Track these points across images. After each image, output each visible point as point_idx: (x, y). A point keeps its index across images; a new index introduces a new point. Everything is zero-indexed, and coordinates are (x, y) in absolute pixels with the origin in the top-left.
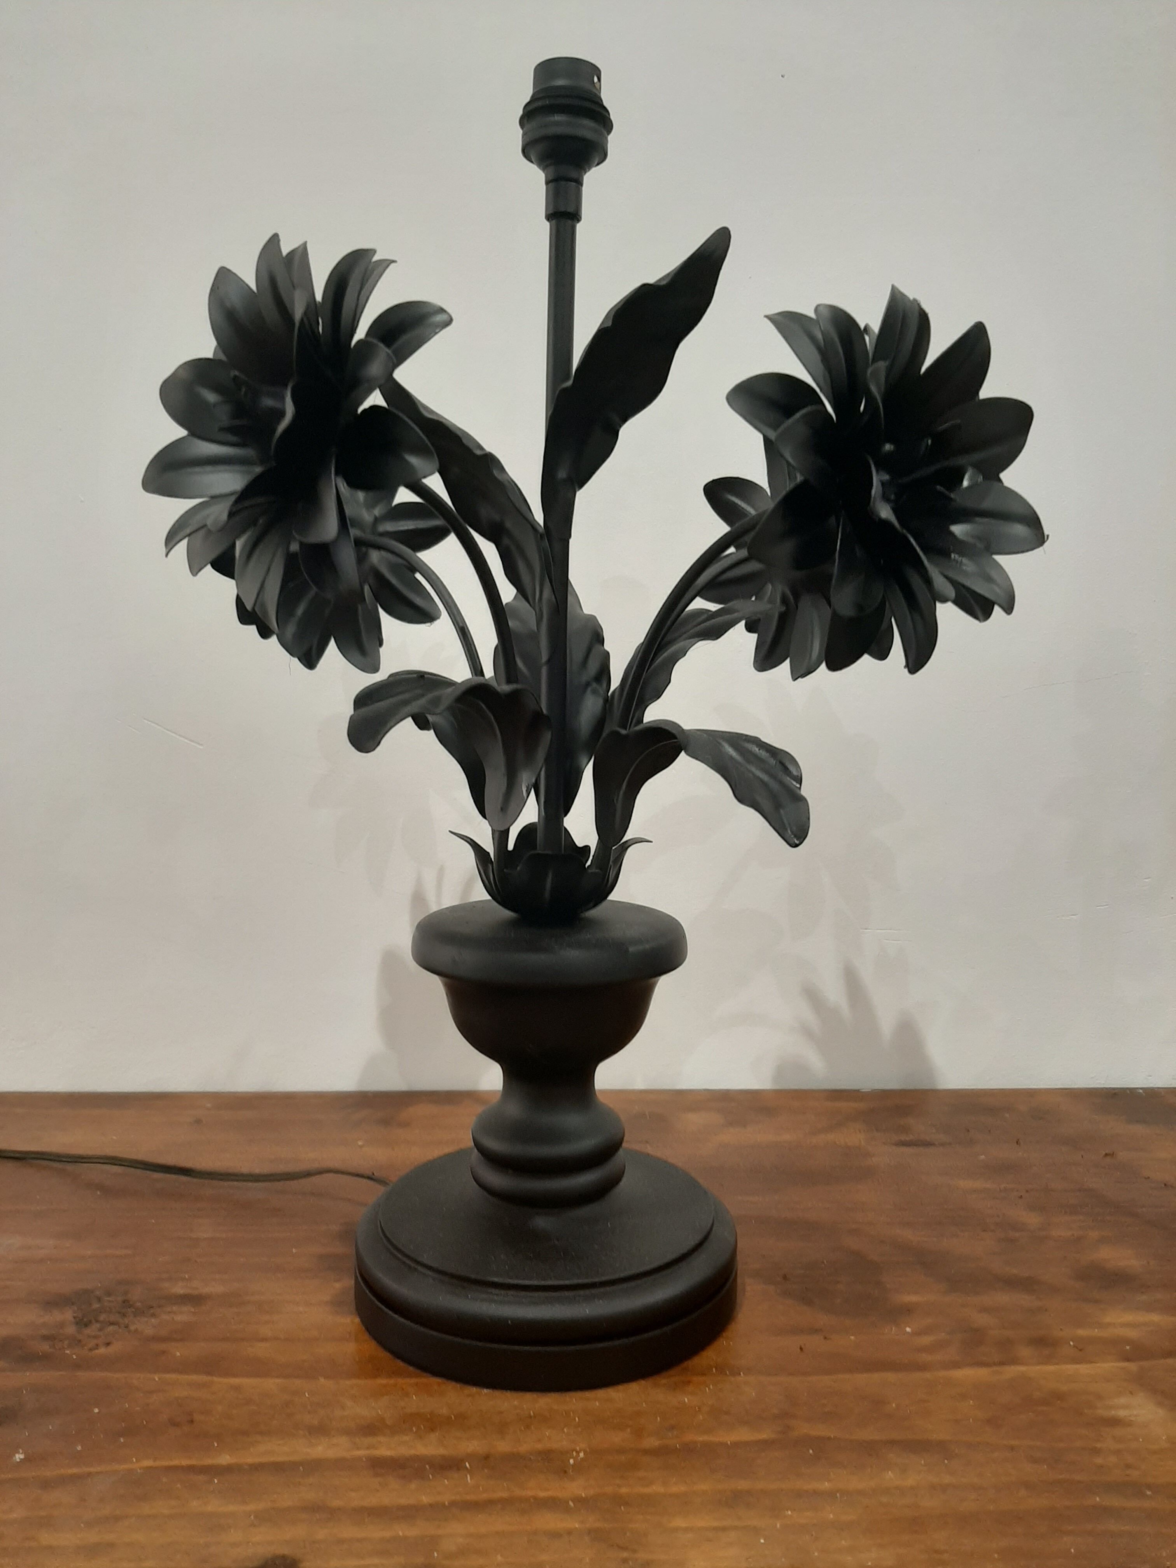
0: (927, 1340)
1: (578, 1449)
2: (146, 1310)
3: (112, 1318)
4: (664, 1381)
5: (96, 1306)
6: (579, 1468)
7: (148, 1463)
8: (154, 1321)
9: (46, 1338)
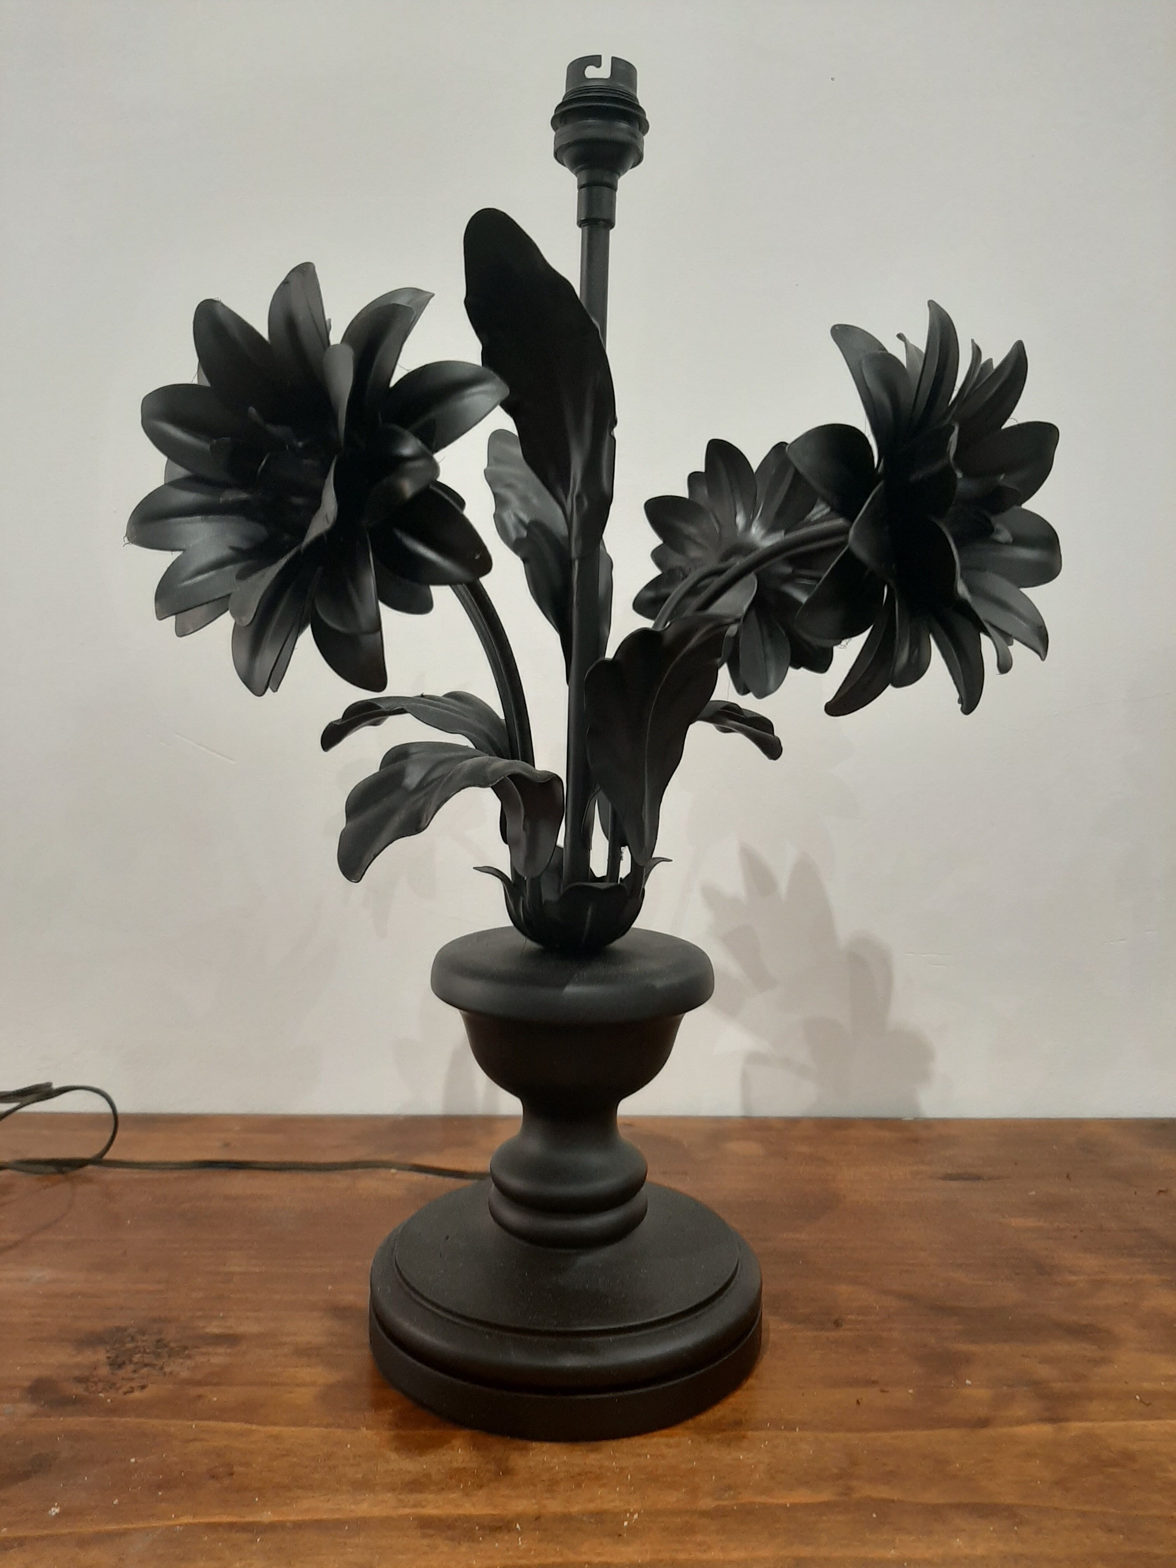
0: (988, 1393)
1: (632, 1510)
2: (182, 1351)
3: (148, 1359)
5: (130, 1345)
6: (634, 1531)
7: (187, 1519)
8: (189, 1363)
9: (79, 1380)
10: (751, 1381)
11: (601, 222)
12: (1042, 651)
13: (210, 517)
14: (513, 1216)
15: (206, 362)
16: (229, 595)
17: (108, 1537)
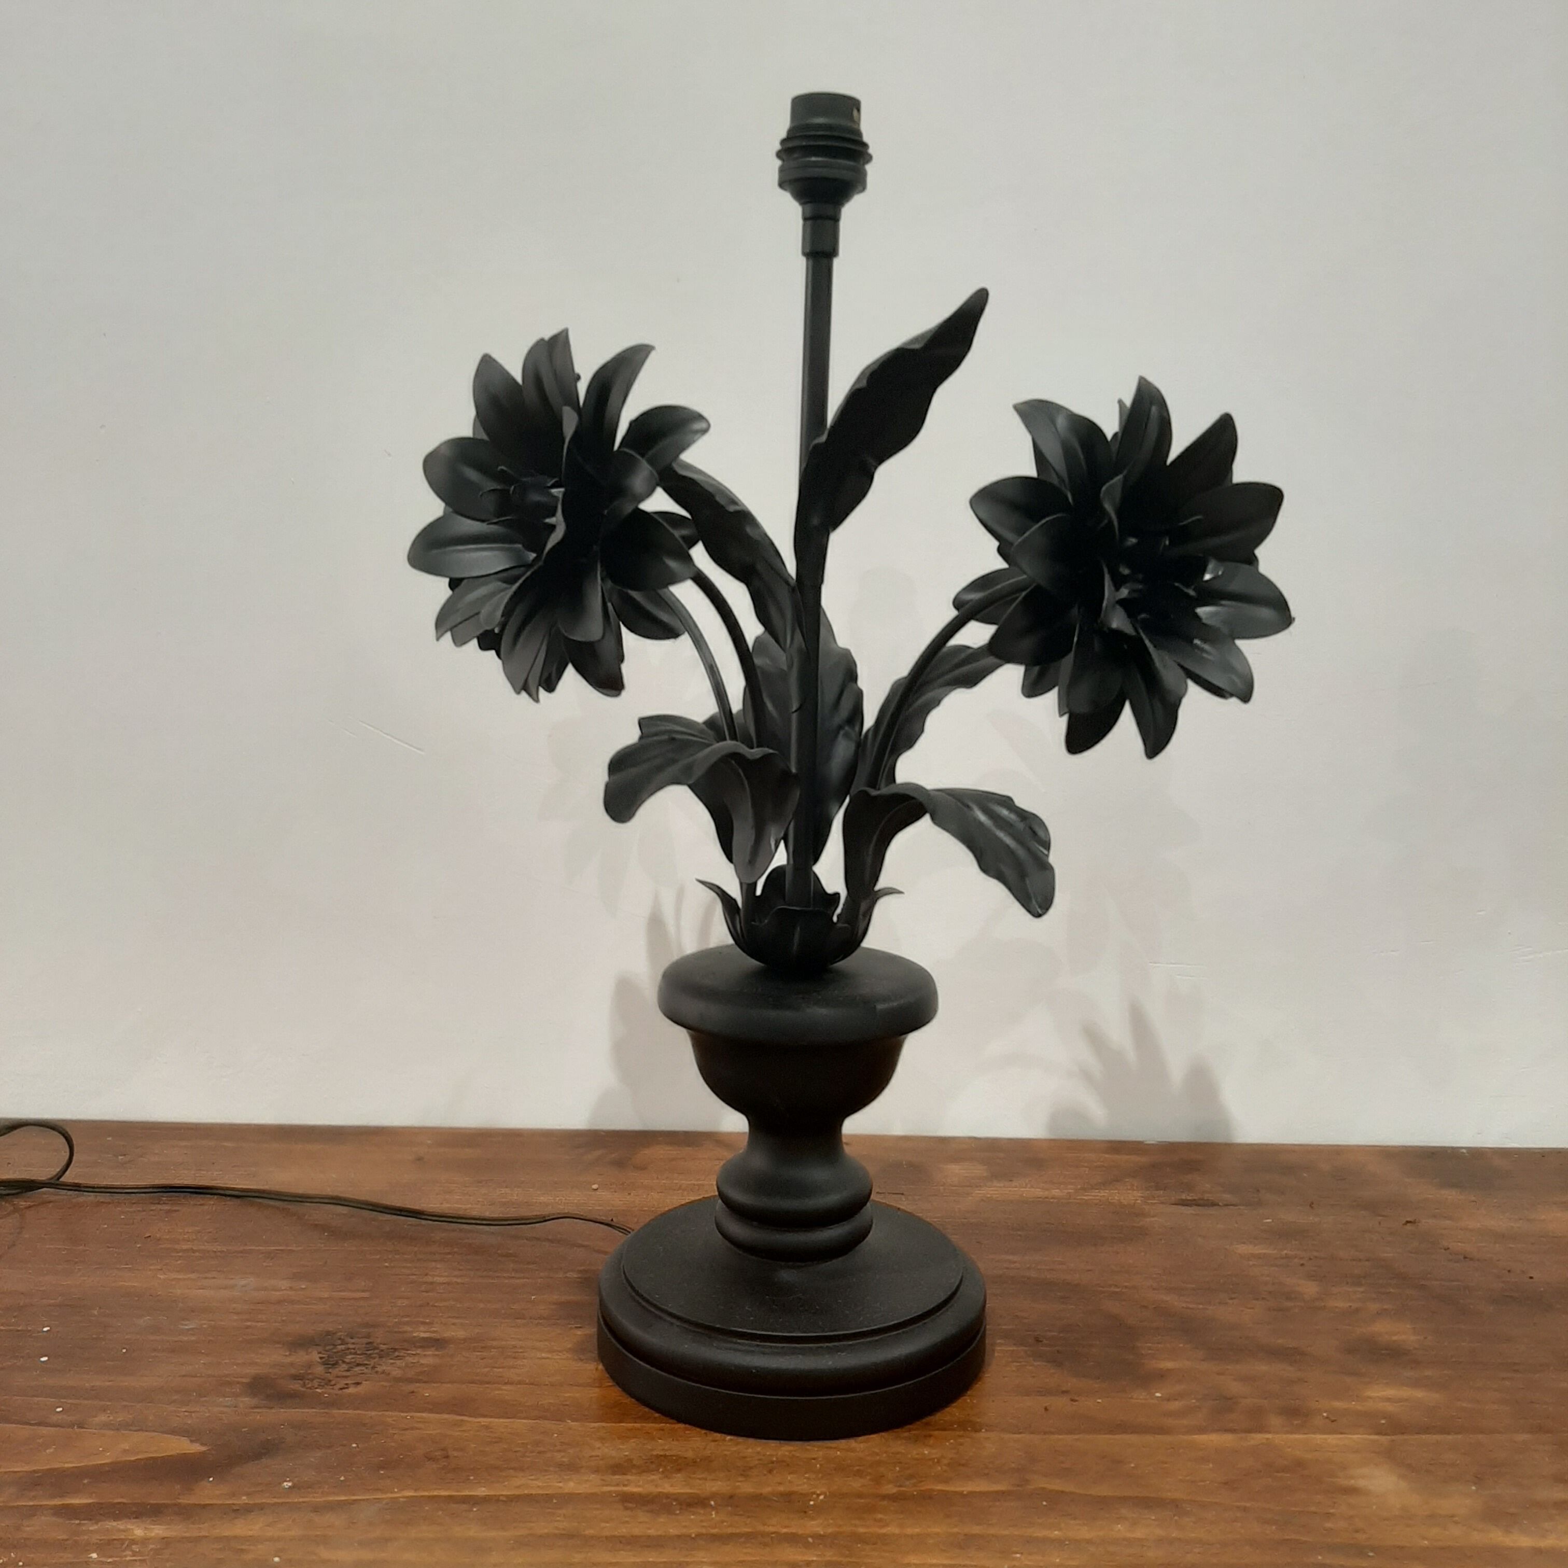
0: (1175, 1405)
1: (818, 1492)
2: (391, 1352)
3: (360, 1359)
4: (906, 1434)
5: (341, 1347)
7: (409, 1493)
8: (399, 1363)
9: (296, 1377)
17: (341, 1505)
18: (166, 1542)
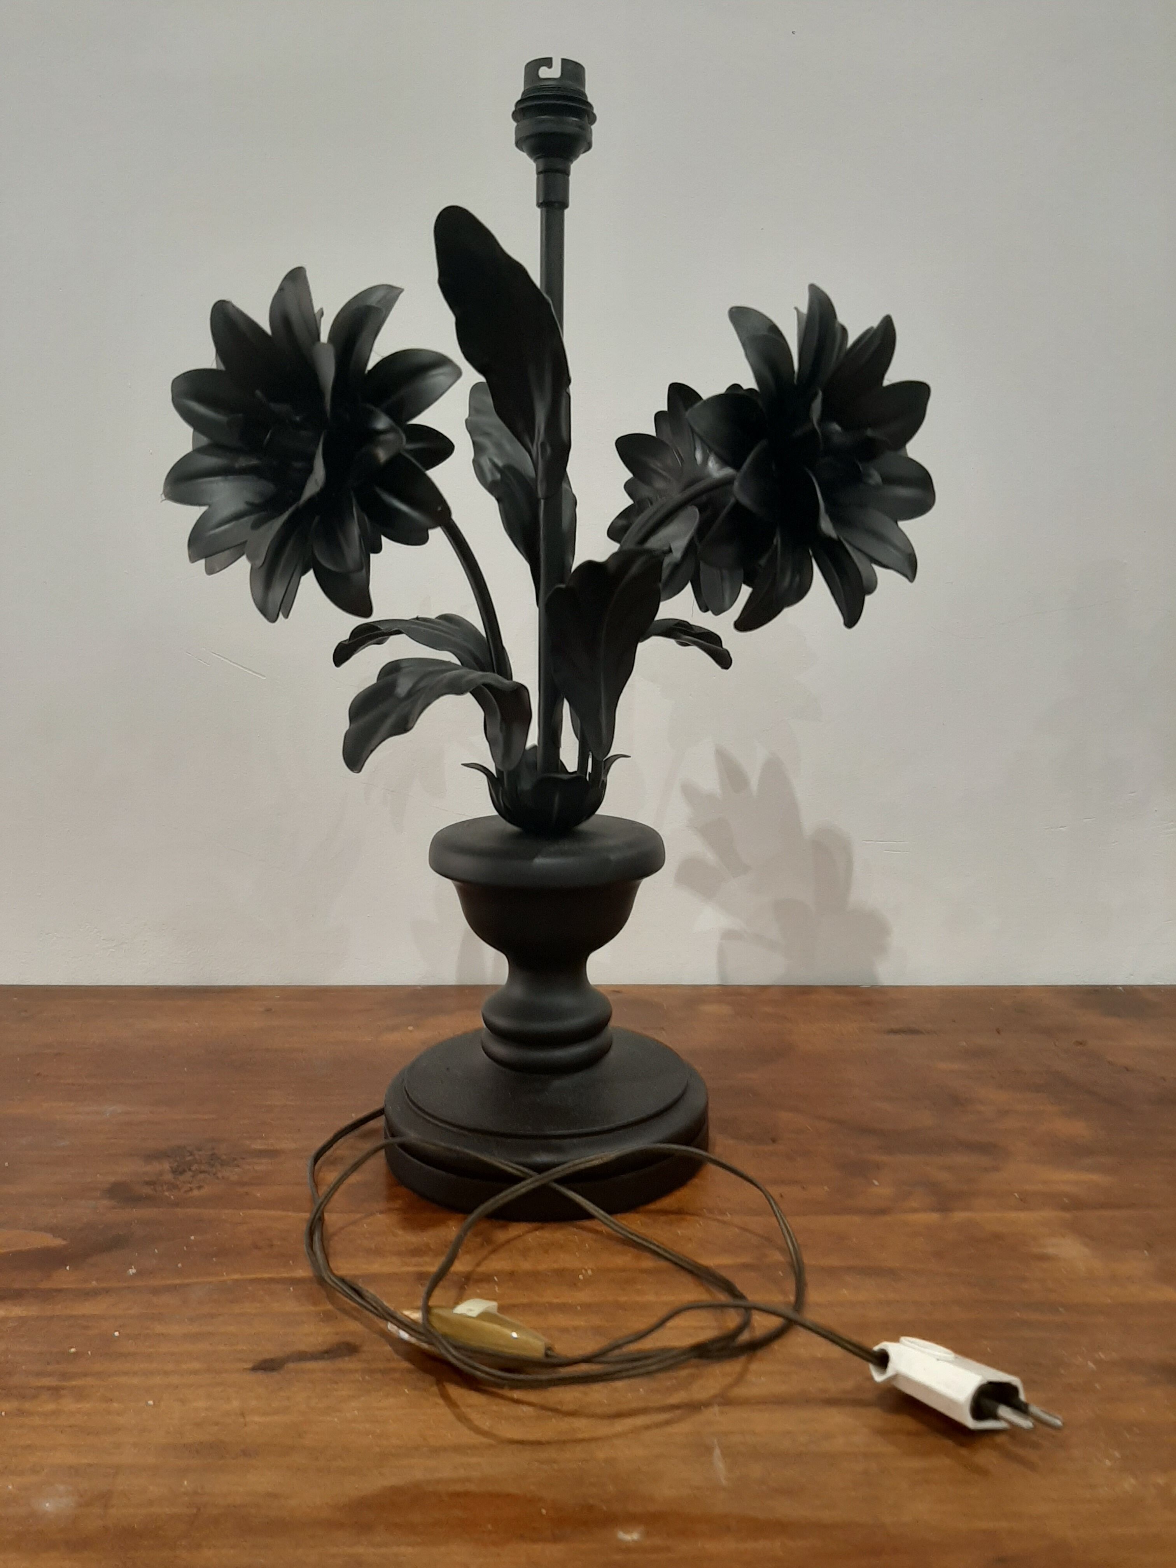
1: (586, 1267)
2: (231, 1162)
3: (203, 1168)
5: (189, 1158)
6: (588, 1282)
7: (237, 1276)
8: (237, 1170)
9: (148, 1183)
10: (696, 1181)
11: (557, 205)
12: (909, 574)
13: (230, 477)
14: (500, 1050)
15: (221, 352)
16: (245, 542)
17: (174, 1288)
18: (22, 1320)
